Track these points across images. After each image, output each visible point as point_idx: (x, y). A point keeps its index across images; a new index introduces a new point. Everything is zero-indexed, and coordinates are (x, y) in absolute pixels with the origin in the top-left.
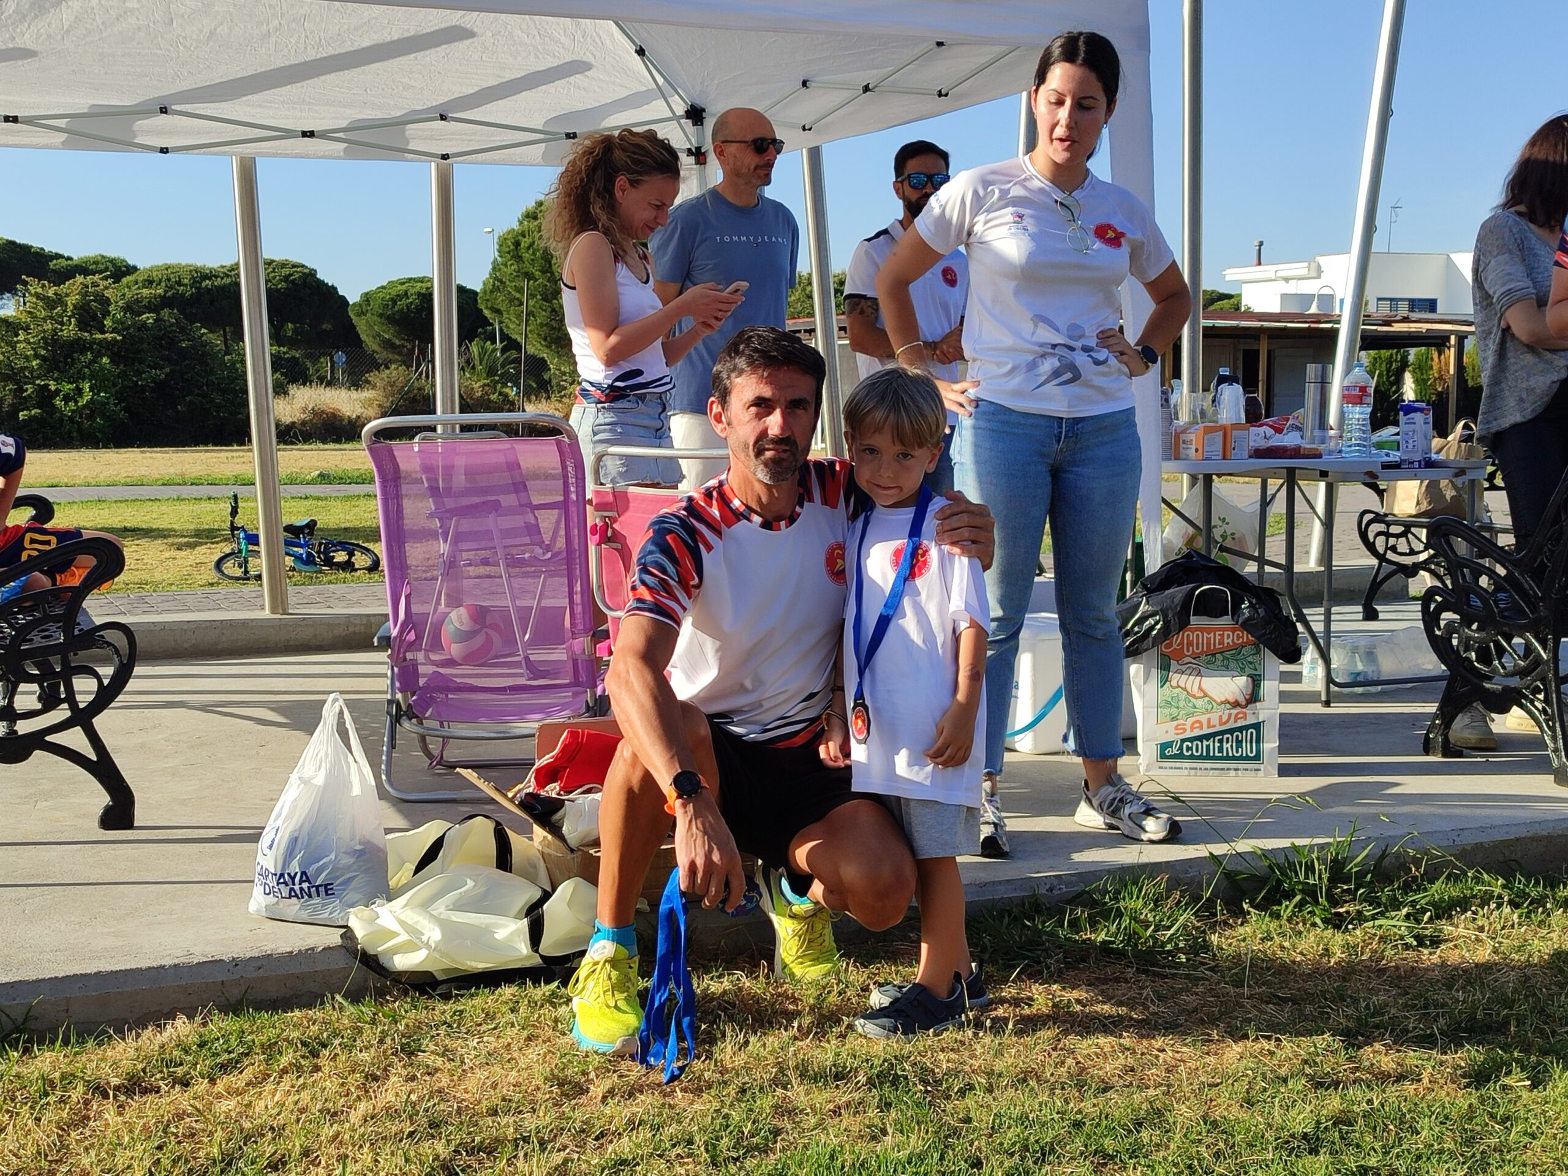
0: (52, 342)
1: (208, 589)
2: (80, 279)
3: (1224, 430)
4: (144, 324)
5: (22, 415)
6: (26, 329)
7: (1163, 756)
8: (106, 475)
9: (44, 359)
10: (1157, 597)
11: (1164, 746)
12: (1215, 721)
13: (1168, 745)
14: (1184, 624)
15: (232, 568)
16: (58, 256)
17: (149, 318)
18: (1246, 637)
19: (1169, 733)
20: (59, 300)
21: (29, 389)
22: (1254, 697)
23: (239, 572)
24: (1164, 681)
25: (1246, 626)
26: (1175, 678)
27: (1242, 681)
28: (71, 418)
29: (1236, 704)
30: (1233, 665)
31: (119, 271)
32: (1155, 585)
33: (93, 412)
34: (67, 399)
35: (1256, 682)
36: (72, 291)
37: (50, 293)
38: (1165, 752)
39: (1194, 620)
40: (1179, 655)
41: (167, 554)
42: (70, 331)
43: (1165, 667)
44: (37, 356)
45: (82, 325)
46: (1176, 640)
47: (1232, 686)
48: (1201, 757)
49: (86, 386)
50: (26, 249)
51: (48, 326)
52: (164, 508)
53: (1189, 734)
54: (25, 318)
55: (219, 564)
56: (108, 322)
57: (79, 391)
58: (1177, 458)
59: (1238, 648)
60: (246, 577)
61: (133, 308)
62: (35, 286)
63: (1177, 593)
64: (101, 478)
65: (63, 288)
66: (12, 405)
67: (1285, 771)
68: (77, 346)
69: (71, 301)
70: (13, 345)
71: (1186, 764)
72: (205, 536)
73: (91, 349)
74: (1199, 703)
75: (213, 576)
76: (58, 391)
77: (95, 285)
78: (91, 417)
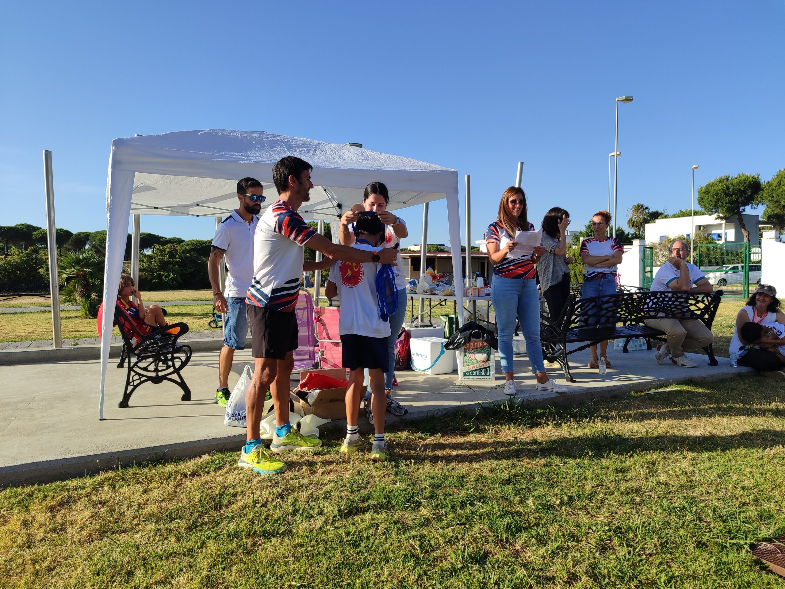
0: (162, 261)
1: (207, 331)
2: (170, 244)
3: (479, 289)
4: (187, 256)
5: (153, 281)
6: (155, 258)
7: (465, 375)
8: (177, 298)
9: (159, 266)
10: (463, 334)
11: (465, 373)
12: (478, 366)
13: (467, 372)
14: (470, 341)
15: (213, 325)
16: (163, 238)
17: (188, 255)
18: (486, 344)
19: (467, 369)
20: (164, 250)
21: (155, 274)
22: (488, 359)
23: (215, 326)
24: (465, 355)
25: (486, 341)
26: (468, 355)
27: (485, 355)
28: (167, 282)
29: (484, 362)
30: (483, 351)
31: (180, 241)
32: (462, 331)
33: (173, 280)
34: (166, 277)
35: (489, 355)
36: (168, 248)
37: (161, 248)
38: (466, 374)
39: (472, 339)
40: (469, 349)
41: (195, 321)
42: (167, 258)
43: (465, 352)
44: (157, 265)
45: (170, 257)
46: (468, 345)
47: (483, 356)
48: (475, 376)
49: (171, 273)
50: (154, 236)
51: (161, 257)
52: (194, 308)
53: (471, 369)
54: (154, 255)
55: (209, 324)
56: (177, 256)
57: (169, 275)
58: (467, 296)
59: (484, 347)
60: (217, 327)
61: (184, 252)
62: (157, 247)
63: (468, 333)
64: (176, 299)
65: (165, 247)
66: (150, 279)
67: (497, 379)
68: (169, 262)
69: (167, 250)
70: (151, 262)
71: (471, 377)
72: (205, 315)
73: (172, 263)
74: (474, 361)
75: (208, 327)
76: (163, 275)
77: (174, 246)
78: (172, 282)
